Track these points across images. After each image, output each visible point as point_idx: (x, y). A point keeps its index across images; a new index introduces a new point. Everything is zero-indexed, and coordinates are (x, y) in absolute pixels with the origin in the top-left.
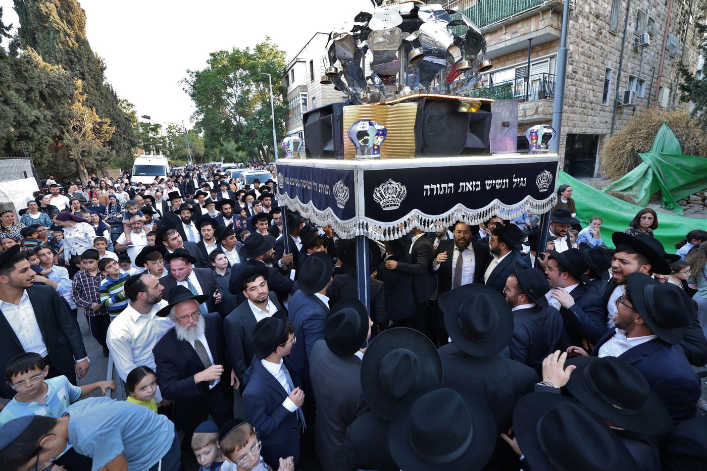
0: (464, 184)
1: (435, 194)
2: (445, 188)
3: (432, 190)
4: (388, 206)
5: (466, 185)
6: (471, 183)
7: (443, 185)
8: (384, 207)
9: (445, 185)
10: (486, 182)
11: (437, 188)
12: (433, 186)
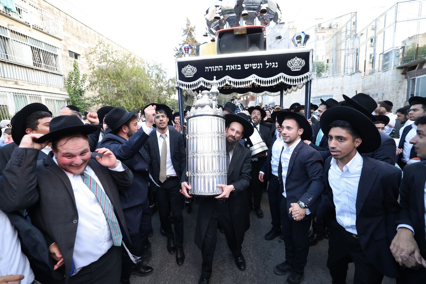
0: (229, 66)
1: (211, 71)
2: (217, 68)
3: (210, 69)
4: (187, 75)
5: (230, 67)
6: (234, 66)
7: (216, 67)
8: (186, 76)
9: (217, 67)
10: (245, 65)
11: (213, 68)
12: (210, 67)
